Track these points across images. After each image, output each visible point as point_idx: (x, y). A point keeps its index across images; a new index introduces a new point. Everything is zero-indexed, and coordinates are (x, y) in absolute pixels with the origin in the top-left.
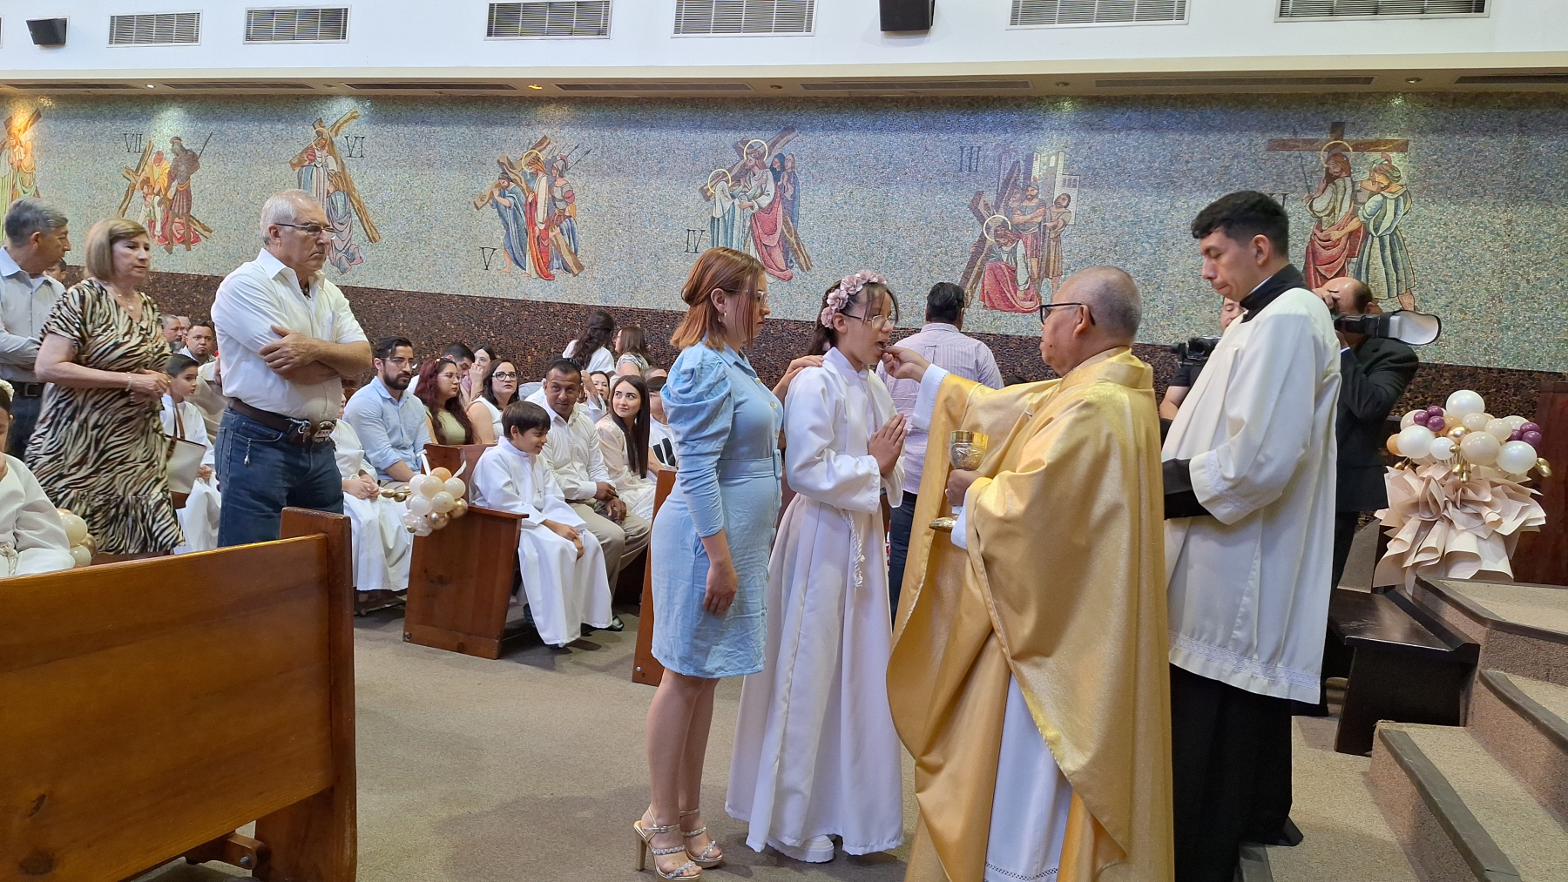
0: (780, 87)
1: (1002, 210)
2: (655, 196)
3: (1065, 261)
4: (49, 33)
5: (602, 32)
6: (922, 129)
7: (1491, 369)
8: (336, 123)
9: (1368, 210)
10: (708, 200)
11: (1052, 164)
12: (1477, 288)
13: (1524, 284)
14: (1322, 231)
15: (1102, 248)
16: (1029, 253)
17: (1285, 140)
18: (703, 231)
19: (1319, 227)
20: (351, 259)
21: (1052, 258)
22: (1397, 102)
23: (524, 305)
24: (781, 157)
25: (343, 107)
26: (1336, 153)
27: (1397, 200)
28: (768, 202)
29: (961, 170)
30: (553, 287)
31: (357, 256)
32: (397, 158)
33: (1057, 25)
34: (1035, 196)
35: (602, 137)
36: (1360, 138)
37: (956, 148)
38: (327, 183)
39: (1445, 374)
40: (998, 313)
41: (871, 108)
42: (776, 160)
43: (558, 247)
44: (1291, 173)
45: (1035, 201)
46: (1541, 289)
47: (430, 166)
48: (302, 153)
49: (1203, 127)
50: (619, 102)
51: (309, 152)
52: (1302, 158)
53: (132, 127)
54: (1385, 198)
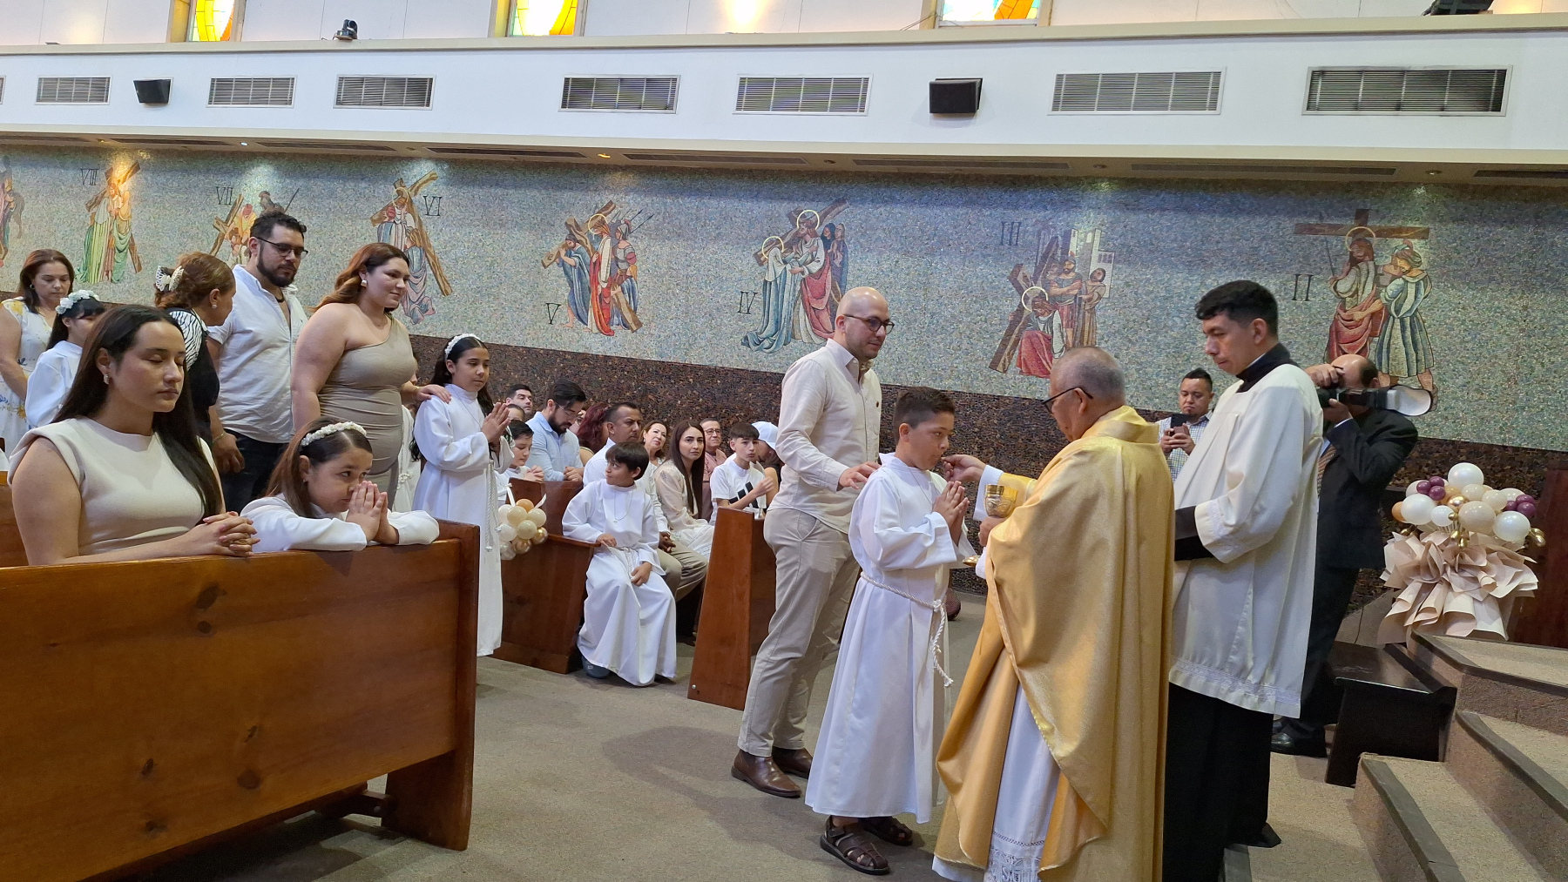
0: (832, 162)
1: (1039, 282)
2: (711, 260)
3: (1099, 331)
4: (154, 93)
5: (668, 107)
6: (966, 204)
7: (1506, 447)
8: (415, 183)
9: (1390, 293)
10: (761, 264)
11: (1089, 240)
12: (1493, 369)
13: (1538, 367)
14: (1345, 311)
15: (1134, 321)
16: (1064, 323)
17: (1310, 224)
18: (755, 294)
19: (1343, 307)
20: (424, 310)
21: (1087, 329)
22: (1420, 191)
23: (584, 358)
24: (832, 227)
25: (424, 169)
26: (1360, 239)
27: (1417, 284)
28: (818, 268)
29: (1002, 244)
30: (612, 341)
31: (430, 307)
32: (471, 218)
33: (1096, 112)
34: (1073, 270)
35: (665, 204)
36: (1383, 224)
37: (997, 223)
38: (405, 239)
39: (1462, 450)
40: (1034, 379)
41: (918, 184)
42: (827, 229)
43: (618, 305)
44: (1317, 255)
45: (1072, 275)
46: (1555, 372)
47: (502, 226)
48: (383, 210)
49: (1232, 210)
50: (682, 171)
51: (390, 211)
52: (1327, 242)
53: (223, 181)
54: (1407, 282)
